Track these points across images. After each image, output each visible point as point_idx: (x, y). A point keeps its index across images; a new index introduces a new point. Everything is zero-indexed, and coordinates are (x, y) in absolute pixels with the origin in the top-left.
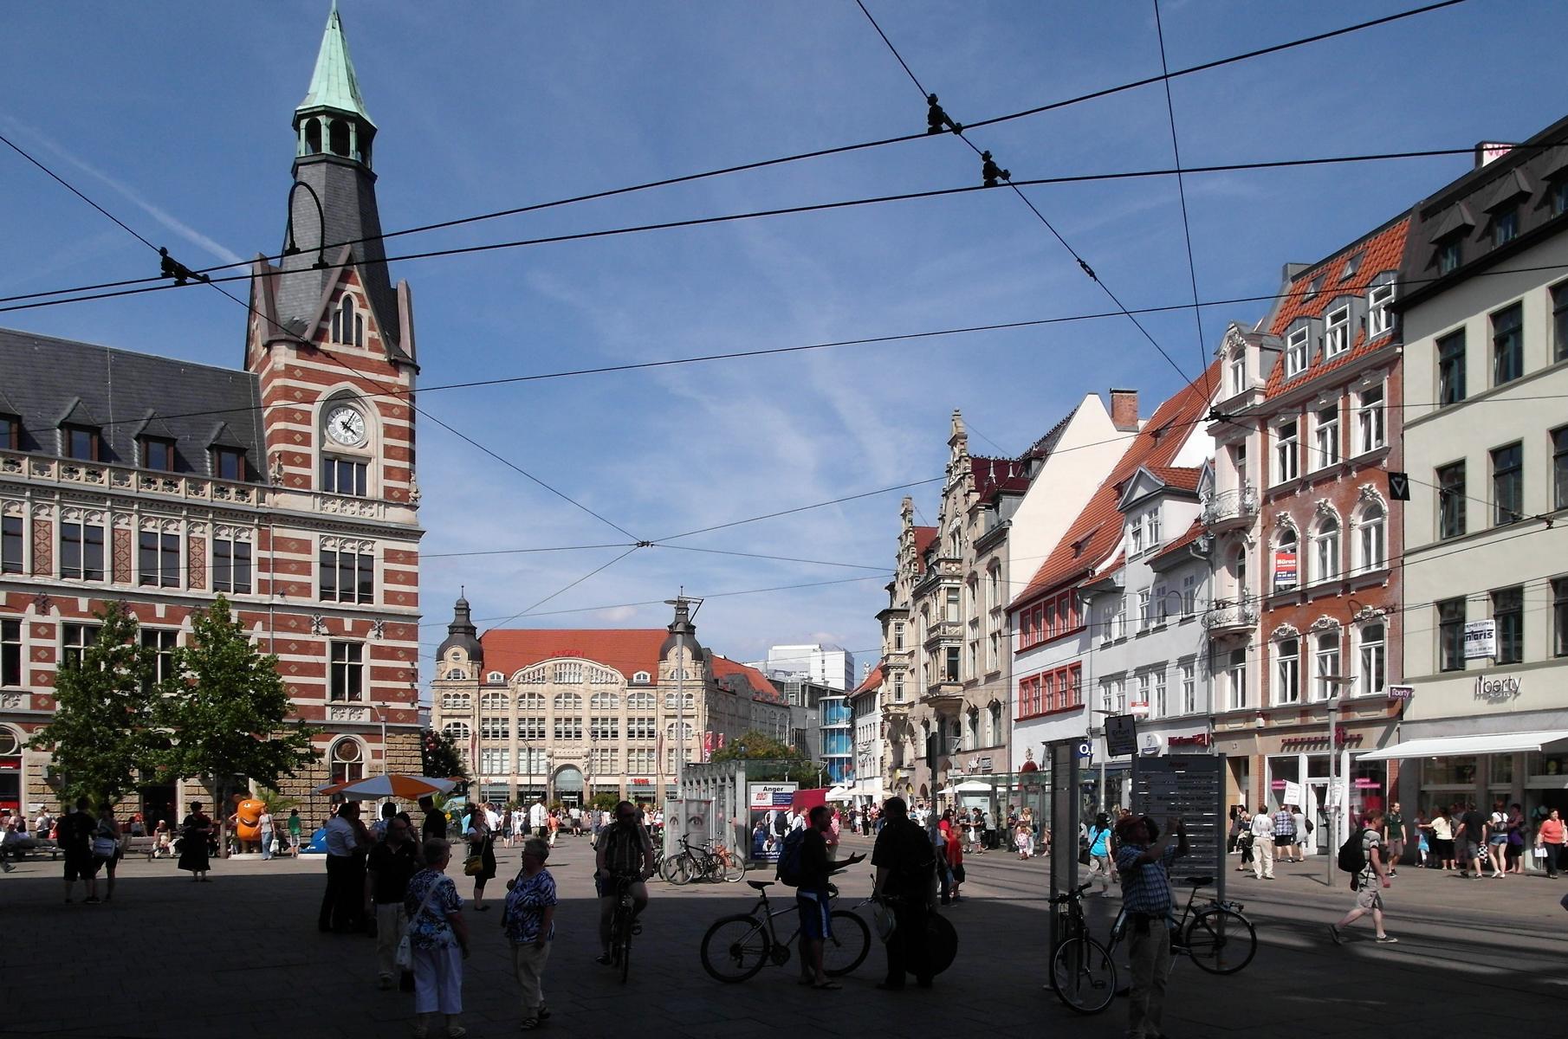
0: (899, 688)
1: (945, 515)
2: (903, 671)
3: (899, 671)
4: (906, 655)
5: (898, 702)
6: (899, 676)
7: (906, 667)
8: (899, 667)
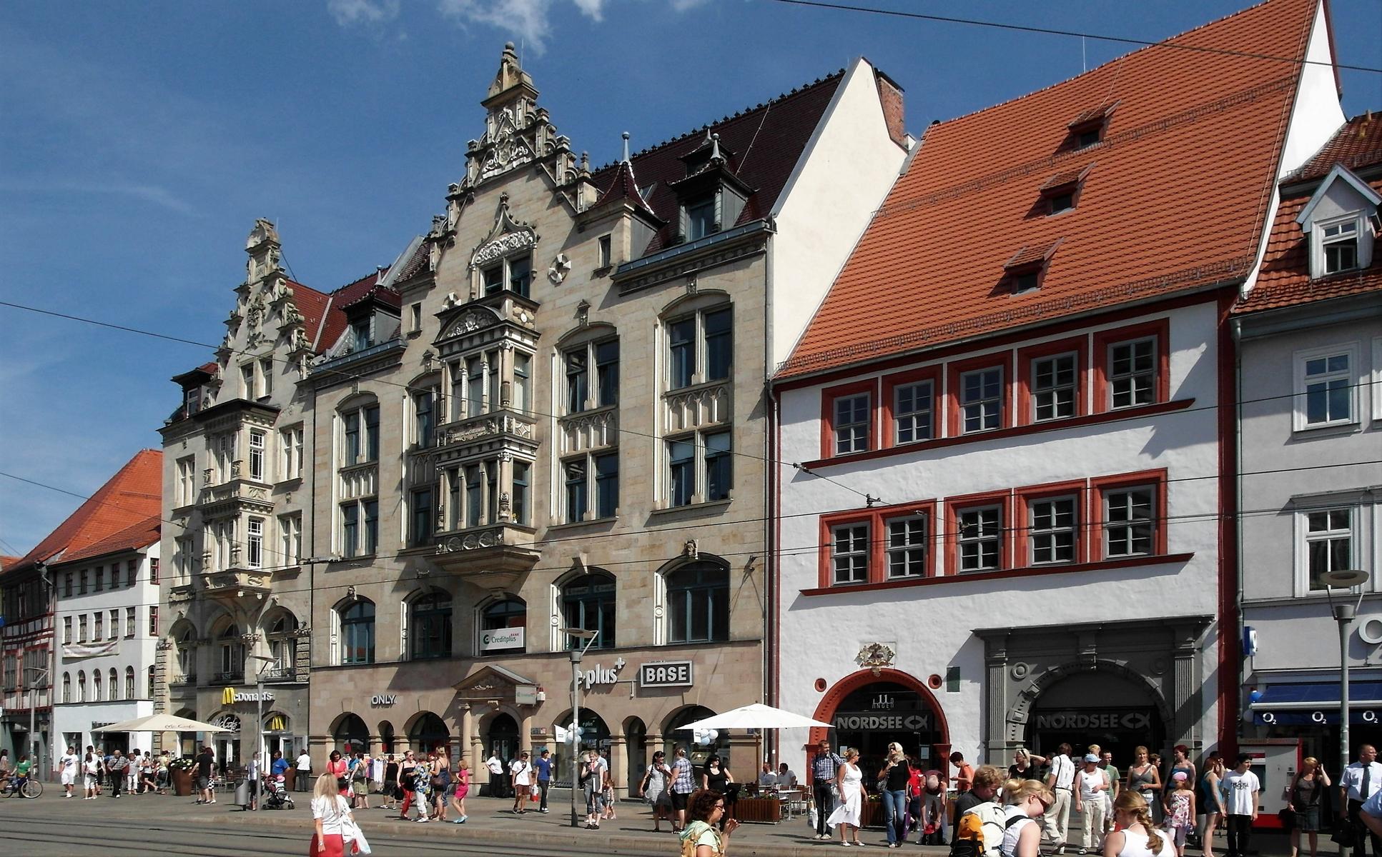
0: (254, 543)
1: (454, 233)
2: (263, 514)
3: (256, 513)
4: (270, 487)
5: (251, 568)
6: (255, 523)
7: (268, 508)
8: (258, 506)
